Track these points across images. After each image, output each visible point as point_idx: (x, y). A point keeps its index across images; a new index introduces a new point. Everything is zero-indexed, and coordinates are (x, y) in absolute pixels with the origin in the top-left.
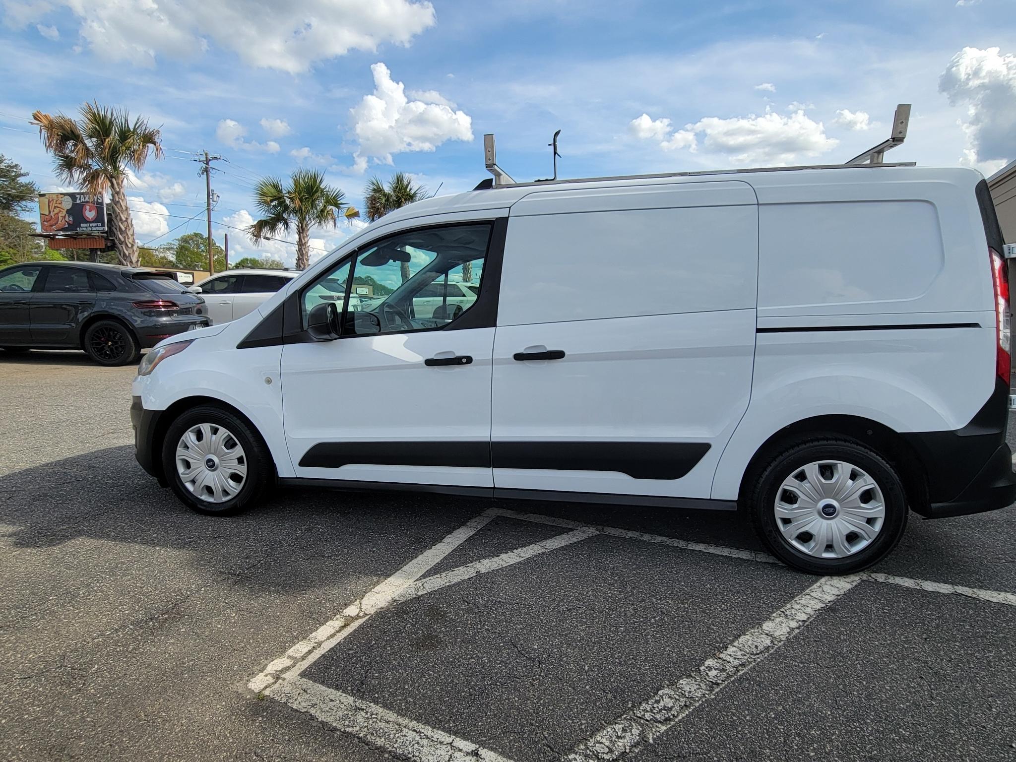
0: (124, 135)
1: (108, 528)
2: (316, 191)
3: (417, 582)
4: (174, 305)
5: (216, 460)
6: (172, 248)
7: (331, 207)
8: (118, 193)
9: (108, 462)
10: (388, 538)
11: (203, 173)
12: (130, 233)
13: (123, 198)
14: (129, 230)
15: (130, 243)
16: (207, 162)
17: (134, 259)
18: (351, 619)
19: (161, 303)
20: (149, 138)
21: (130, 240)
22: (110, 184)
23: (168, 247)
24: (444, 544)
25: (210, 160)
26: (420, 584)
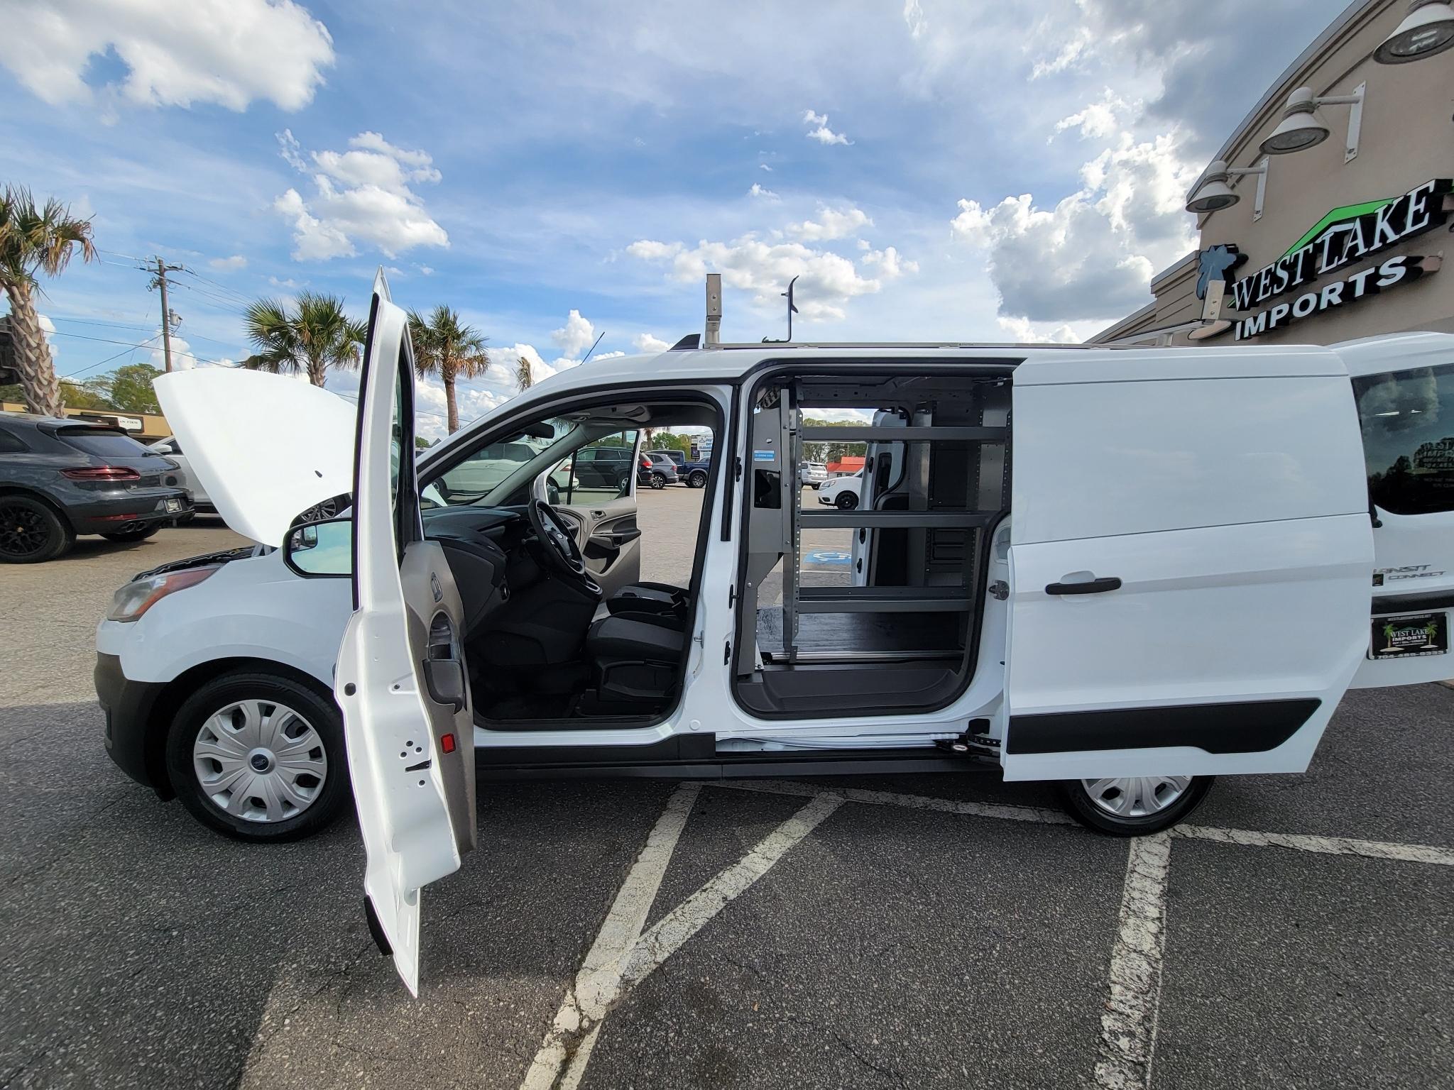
0: (29, 223)
1: (64, 897)
2: (334, 321)
3: (645, 935)
4: (132, 472)
5: (267, 753)
6: (107, 383)
7: (355, 342)
8: (22, 307)
9: (45, 749)
10: (567, 850)
11: (155, 287)
12: (45, 365)
13: (31, 314)
14: (44, 361)
15: (45, 379)
16: (161, 271)
17: (54, 402)
18: (572, 1040)
19: (108, 471)
20: (72, 232)
21: (46, 376)
22: (7, 294)
23: (99, 381)
24: (653, 849)
25: (165, 270)
26: (653, 939)
